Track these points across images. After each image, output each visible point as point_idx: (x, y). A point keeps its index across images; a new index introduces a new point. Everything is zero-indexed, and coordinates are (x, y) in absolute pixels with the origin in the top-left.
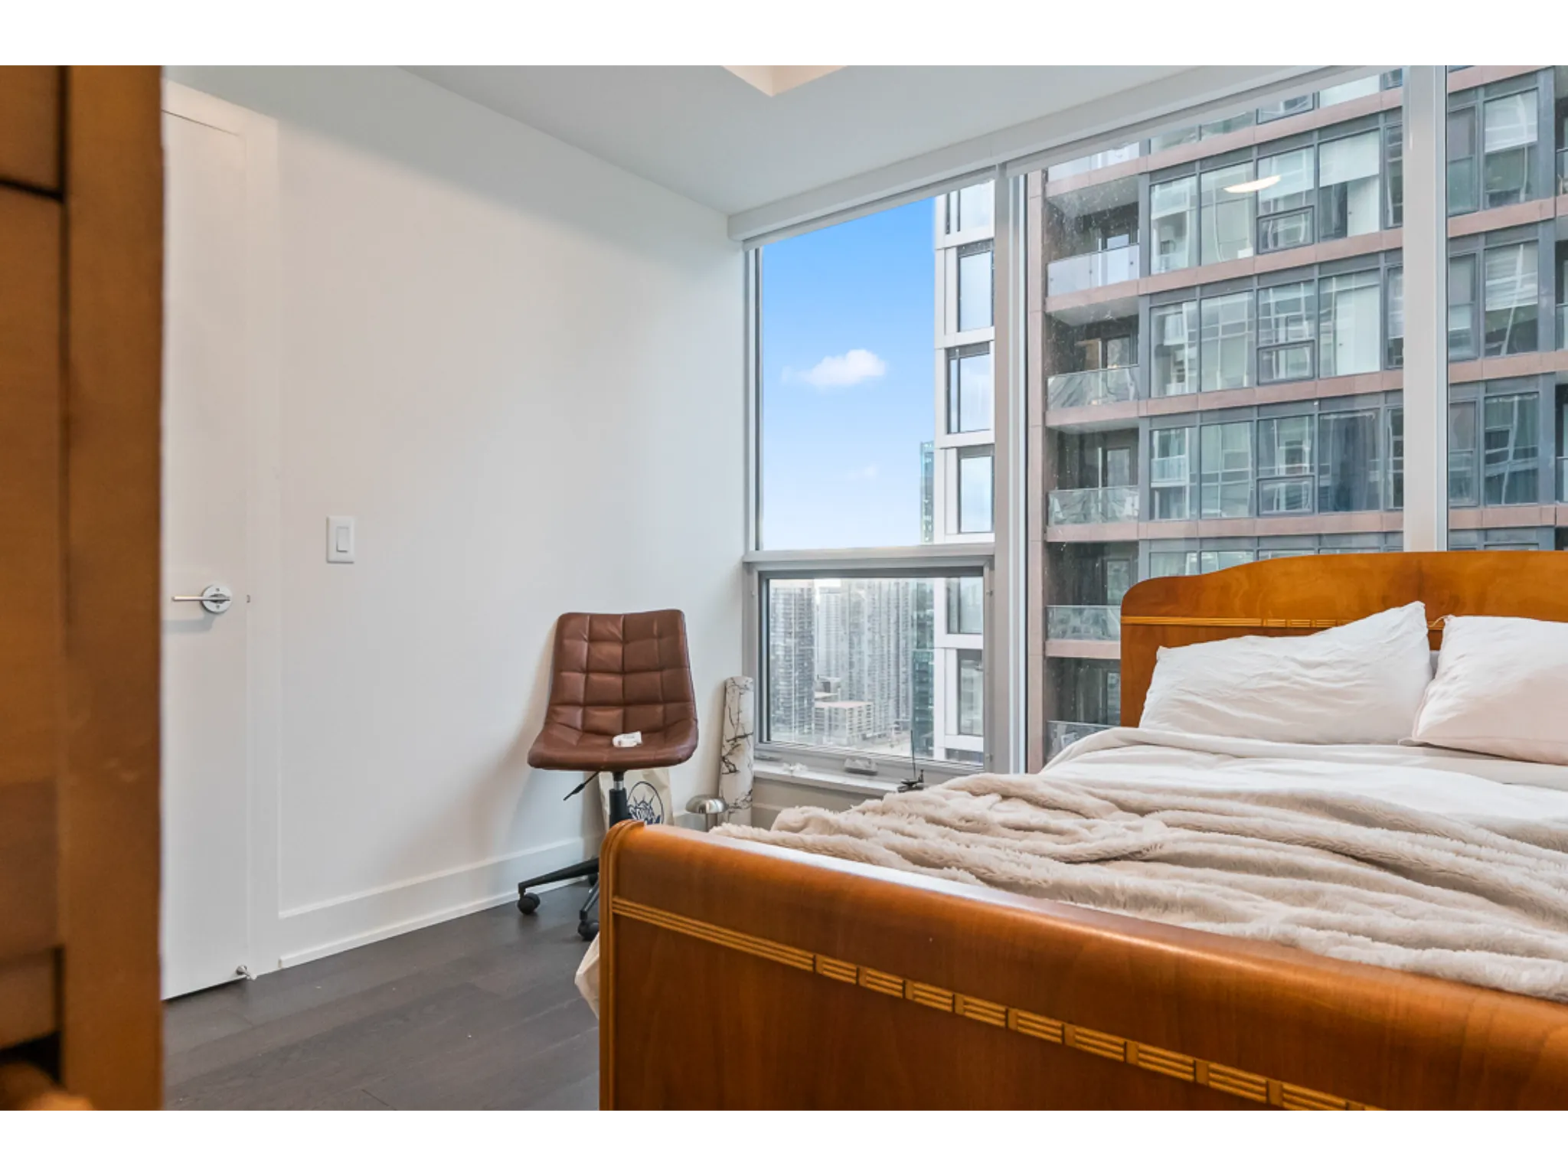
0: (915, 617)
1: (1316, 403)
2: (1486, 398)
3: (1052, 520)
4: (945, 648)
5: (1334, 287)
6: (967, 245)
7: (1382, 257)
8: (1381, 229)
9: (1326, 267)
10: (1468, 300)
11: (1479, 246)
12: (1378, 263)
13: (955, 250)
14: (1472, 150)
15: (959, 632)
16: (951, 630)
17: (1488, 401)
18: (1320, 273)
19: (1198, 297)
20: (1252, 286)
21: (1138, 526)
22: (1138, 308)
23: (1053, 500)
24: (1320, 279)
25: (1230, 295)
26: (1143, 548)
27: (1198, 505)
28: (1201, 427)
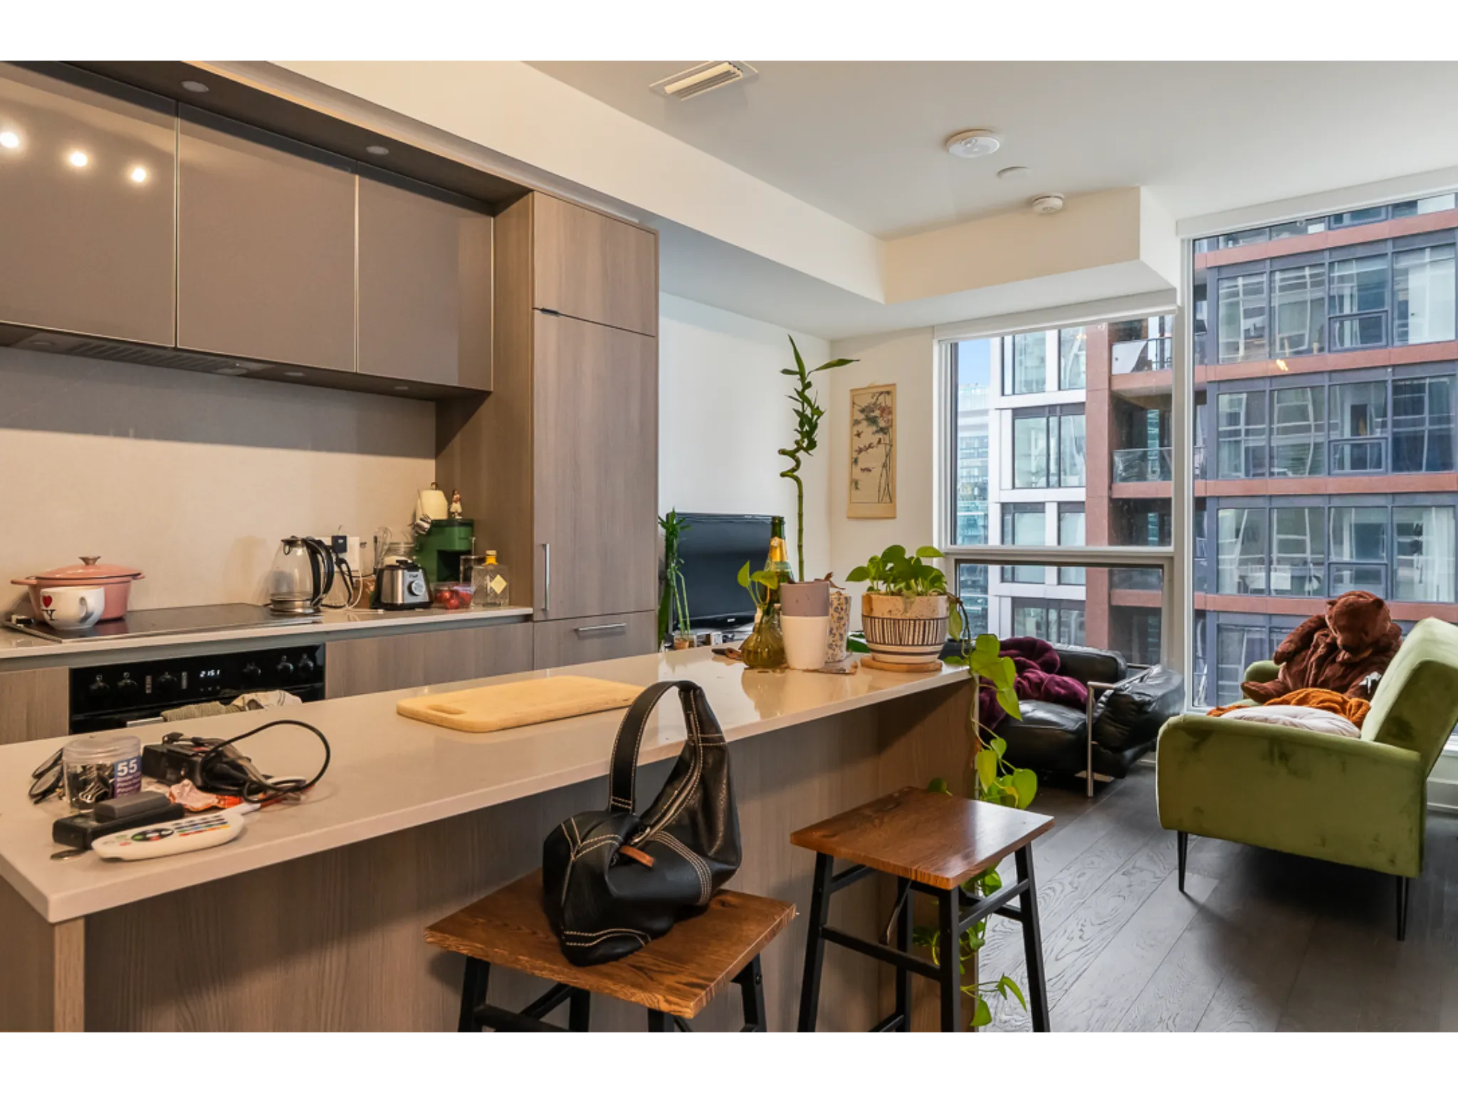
1: (1390, 370)
3: (1117, 478)
4: (1000, 596)
5: (1404, 262)
8: (1456, 206)
9: (1400, 242)
15: (1013, 581)
16: (1005, 581)
18: (1393, 248)
19: (1268, 270)
20: (1324, 259)
21: (1206, 483)
22: (1206, 279)
23: (1117, 459)
24: (1393, 253)
25: (1302, 268)
26: (1209, 503)
27: (1267, 461)
28: (1272, 391)
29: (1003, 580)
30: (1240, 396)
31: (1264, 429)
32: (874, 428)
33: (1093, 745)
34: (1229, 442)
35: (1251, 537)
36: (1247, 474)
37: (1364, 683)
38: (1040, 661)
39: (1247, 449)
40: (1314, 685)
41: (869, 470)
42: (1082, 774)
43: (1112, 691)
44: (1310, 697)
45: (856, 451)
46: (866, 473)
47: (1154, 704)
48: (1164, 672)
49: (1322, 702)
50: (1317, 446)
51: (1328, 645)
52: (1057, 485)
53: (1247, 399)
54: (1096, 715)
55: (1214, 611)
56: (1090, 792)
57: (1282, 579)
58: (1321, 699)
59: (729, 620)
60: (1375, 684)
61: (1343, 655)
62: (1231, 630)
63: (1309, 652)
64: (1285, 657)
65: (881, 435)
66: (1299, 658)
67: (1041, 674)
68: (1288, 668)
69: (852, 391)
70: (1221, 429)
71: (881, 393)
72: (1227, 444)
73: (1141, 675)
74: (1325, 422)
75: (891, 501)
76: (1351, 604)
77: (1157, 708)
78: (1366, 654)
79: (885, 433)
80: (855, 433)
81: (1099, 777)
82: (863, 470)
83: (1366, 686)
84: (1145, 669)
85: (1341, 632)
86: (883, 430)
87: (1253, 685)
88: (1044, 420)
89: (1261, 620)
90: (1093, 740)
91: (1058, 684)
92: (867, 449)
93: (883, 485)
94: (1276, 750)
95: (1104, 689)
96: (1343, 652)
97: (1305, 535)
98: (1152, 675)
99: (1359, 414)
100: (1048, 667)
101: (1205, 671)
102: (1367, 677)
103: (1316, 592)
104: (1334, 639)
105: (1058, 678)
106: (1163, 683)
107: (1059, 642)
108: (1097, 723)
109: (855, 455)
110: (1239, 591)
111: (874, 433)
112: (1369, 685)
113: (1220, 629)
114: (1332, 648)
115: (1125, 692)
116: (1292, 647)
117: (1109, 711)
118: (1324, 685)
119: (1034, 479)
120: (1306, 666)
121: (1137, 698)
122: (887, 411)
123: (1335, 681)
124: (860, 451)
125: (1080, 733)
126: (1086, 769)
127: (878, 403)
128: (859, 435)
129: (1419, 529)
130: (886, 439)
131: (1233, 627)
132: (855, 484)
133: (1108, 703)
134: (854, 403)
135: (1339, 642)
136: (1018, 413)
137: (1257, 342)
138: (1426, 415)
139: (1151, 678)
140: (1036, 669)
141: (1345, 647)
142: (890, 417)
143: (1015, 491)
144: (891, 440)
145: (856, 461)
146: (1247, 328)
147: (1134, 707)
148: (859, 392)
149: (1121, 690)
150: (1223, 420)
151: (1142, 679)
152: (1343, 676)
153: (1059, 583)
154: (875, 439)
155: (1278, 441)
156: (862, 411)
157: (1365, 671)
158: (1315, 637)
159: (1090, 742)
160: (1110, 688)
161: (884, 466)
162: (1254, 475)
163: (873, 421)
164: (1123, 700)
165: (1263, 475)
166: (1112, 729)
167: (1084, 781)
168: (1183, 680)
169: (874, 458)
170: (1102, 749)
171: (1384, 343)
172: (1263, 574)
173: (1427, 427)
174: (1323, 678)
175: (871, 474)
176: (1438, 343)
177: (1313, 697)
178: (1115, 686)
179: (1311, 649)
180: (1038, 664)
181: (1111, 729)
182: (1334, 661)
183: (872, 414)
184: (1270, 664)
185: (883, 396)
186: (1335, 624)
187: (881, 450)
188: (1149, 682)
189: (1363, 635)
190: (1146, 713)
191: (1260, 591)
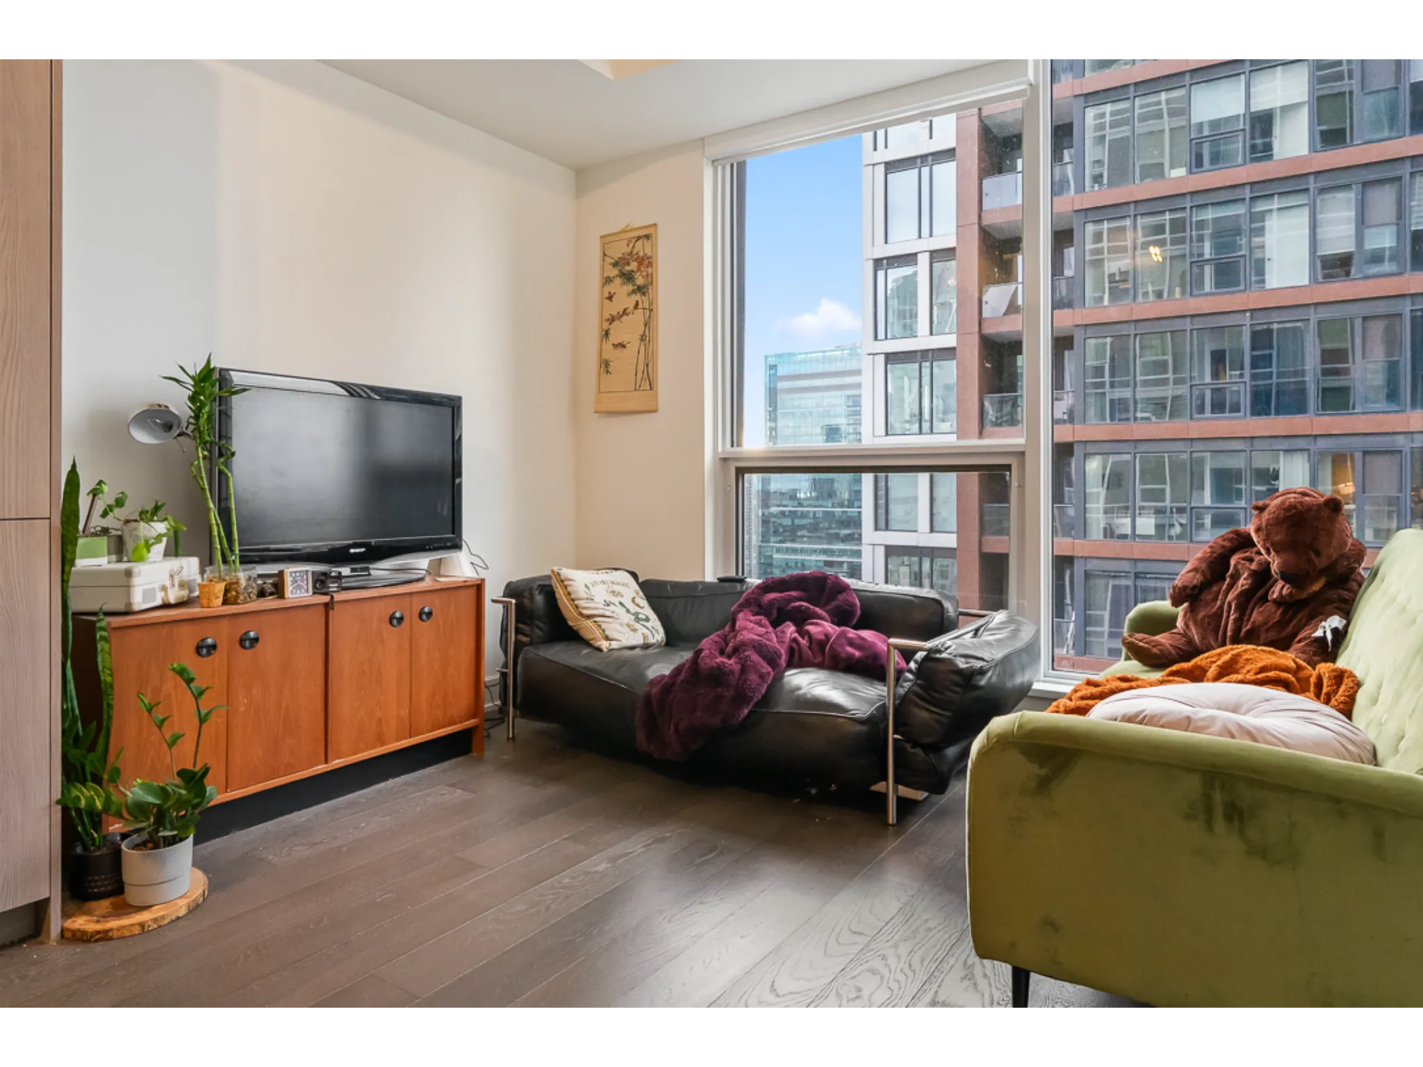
0: (760, 514)
1: (1248, 314)
2: (1412, 311)
3: (987, 421)
4: (874, 545)
5: (1261, 207)
6: (895, 162)
7: (1312, 179)
8: (1310, 152)
9: (1256, 187)
10: (1394, 220)
11: (1407, 168)
12: (1307, 184)
13: (883, 165)
14: (1398, 80)
15: (887, 529)
16: (879, 528)
17: (1414, 314)
18: (1251, 192)
19: (1132, 213)
20: (1185, 203)
21: (1074, 429)
22: (1072, 223)
23: (987, 404)
24: (1251, 198)
25: (1163, 212)
26: (1078, 450)
27: (1132, 408)
28: (1136, 335)
29: (877, 528)
30: (1104, 340)
31: (1128, 381)
32: (630, 287)
33: (895, 740)
34: (1096, 394)
35: (1115, 481)
36: (1112, 419)
37: (1319, 633)
38: (828, 608)
39: (1112, 401)
40: (1236, 640)
41: (624, 346)
42: (879, 787)
43: (925, 653)
44: (1242, 660)
45: (608, 320)
46: (619, 350)
47: (990, 674)
48: (1011, 620)
49: (1262, 670)
50: (1175, 398)
51: (1254, 574)
52: (929, 431)
53: (1112, 344)
54: (901, 691)
55: (1082, 557)
56: (892, 817)
57: (1147, 524)
58: (1260, 665)
59: (352, 551)
60: (1340, 636)
61: (1279, 589)
62: (1099, 576)
63: (1225, 587)
64: (1187, 595)
65: (638, 297)
66: (1207, 596)
67: (829, 627)
68: (1192, 610)
69: (602, 237)
70: (1088, 381)
71: (639, 238)
72: (1093, 396)
73: (974, 626)
74: (1186, 375)
75: (651, 389)
76: (1292, 507)
77: (994, 679)
78: (1316, 587)
79: (644, 294)
80: (607, 295)
81: (904, 791)
82: (615, 346)
83: (1324, 638)
84: (983, 616)
85: (1277, 552)
86: (641, 290)
87: (1140, 639)
88: (917, 365)
89: (1125, 566)
90: (895, 732)
91: (851, 643)
92: (622, 316)
93: (641, 367)
94: (1218, 797)
95: (914, 651)
96: (1280, 584)
97: (1165, 483)
98: (991, 626)
99: (1218, 358)
100: (842, 617)
101: (1073, 619)
102: (1323, 623)
103: (1179, 537)
104: (1266, 567)
105: (852, 633)
106: (1007, 638)
107: (886, 582)
108: (902, 705)
109: (606, 325)
110: (1105, 536)
111: (629, 294)
112: (1329, 636)
113: (1087, 575)
114: (1262, 577)
115: (944, 655)
116: (1198, 579)
117: (919, 685)
118: (1252, 637)
119: (907, 426)
120: (1221, 607)
121: (962, 664)
122: (646, 262)
123: (1267, 630)
124: (612, 320)
125: (875, 722)
126: (885, 778)
127: (635, 251)
128: (610, 298)
129: (1275, 473)
130: (644, 301)
131: (1101, 573)
132: (605, 365)
133: (919, 673)
134: (605, 255)
135: (1274, 567)
136: (891, 358)
137: (1122, 286)
138: (1274, 369)
139: (991, 630)
140: (823, 619)
141: (1285, 576)
142: (650, 270)
143: (888, 437)
144: (651, 303)
145: (607, 334)
146: (1112, 272)
147: (957, 678)
148: (611, 239)
149: (939, 651)
150: (1090, 372)
151: (976, 632)
152: (1282, 624)
153: (932, 530)
154: (630, 303)
155: (1142, 393)
156: (615, 264)
157: (1319, 614)
158: (1233, 562)
159: (891, 736)
160: (921, 649)
161: (643, 338)
162: (1119, 420)
163: (628, 277)
164: (941, 667)
165: (1127, 419)
166: (924, 715)
167: (883, 797)
168: (1038, 631)
169: (628, 330)
170: (908, 746)
171: (1242, 287)
172: (1128, 521)
173: (1275, 380)
174: (1248, 627)
175: (625, 350)
176: (1292, 287)
177: (1248, 660)
178: (929, 644)
179: (1228, 580)
180: (826, 611)
181: (922, 715)
182: (1264, 599)
183: (628, 268)
184: (1165, 605)
185: (640, 241)
186: (1267, 539)
187: (638, 317)
188: (986, 637)
189: (1313, 555)
190: (978, 688)
191: (1124, 537)
